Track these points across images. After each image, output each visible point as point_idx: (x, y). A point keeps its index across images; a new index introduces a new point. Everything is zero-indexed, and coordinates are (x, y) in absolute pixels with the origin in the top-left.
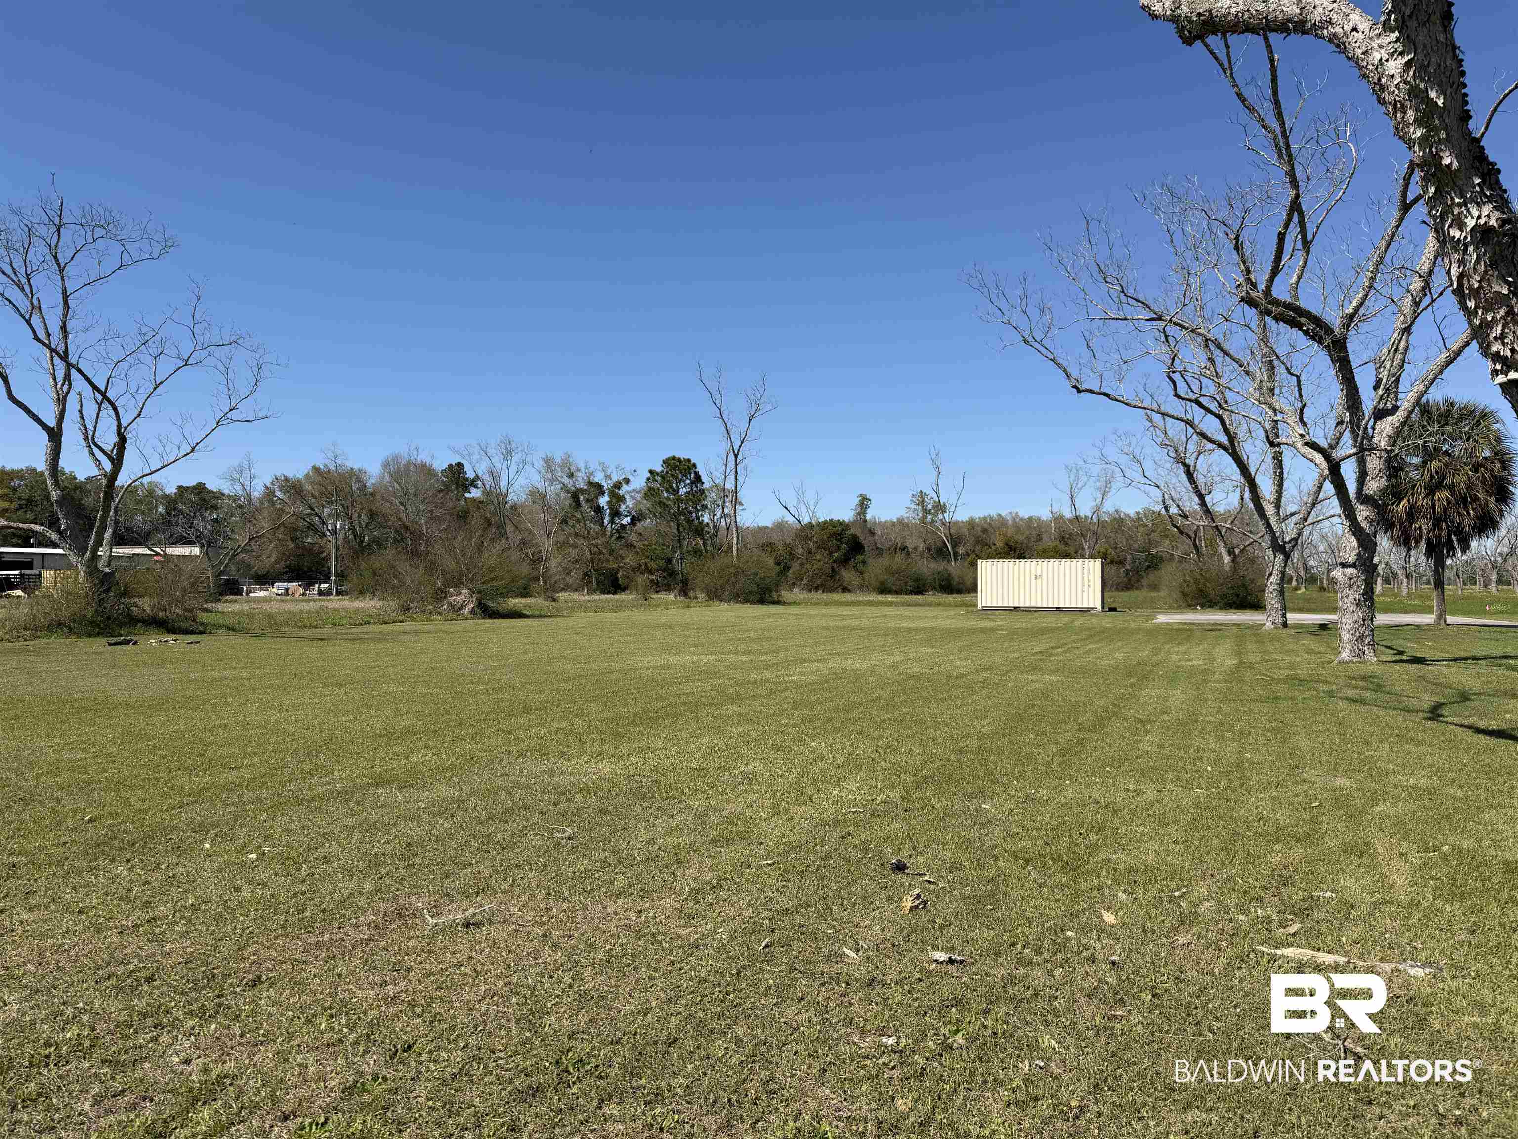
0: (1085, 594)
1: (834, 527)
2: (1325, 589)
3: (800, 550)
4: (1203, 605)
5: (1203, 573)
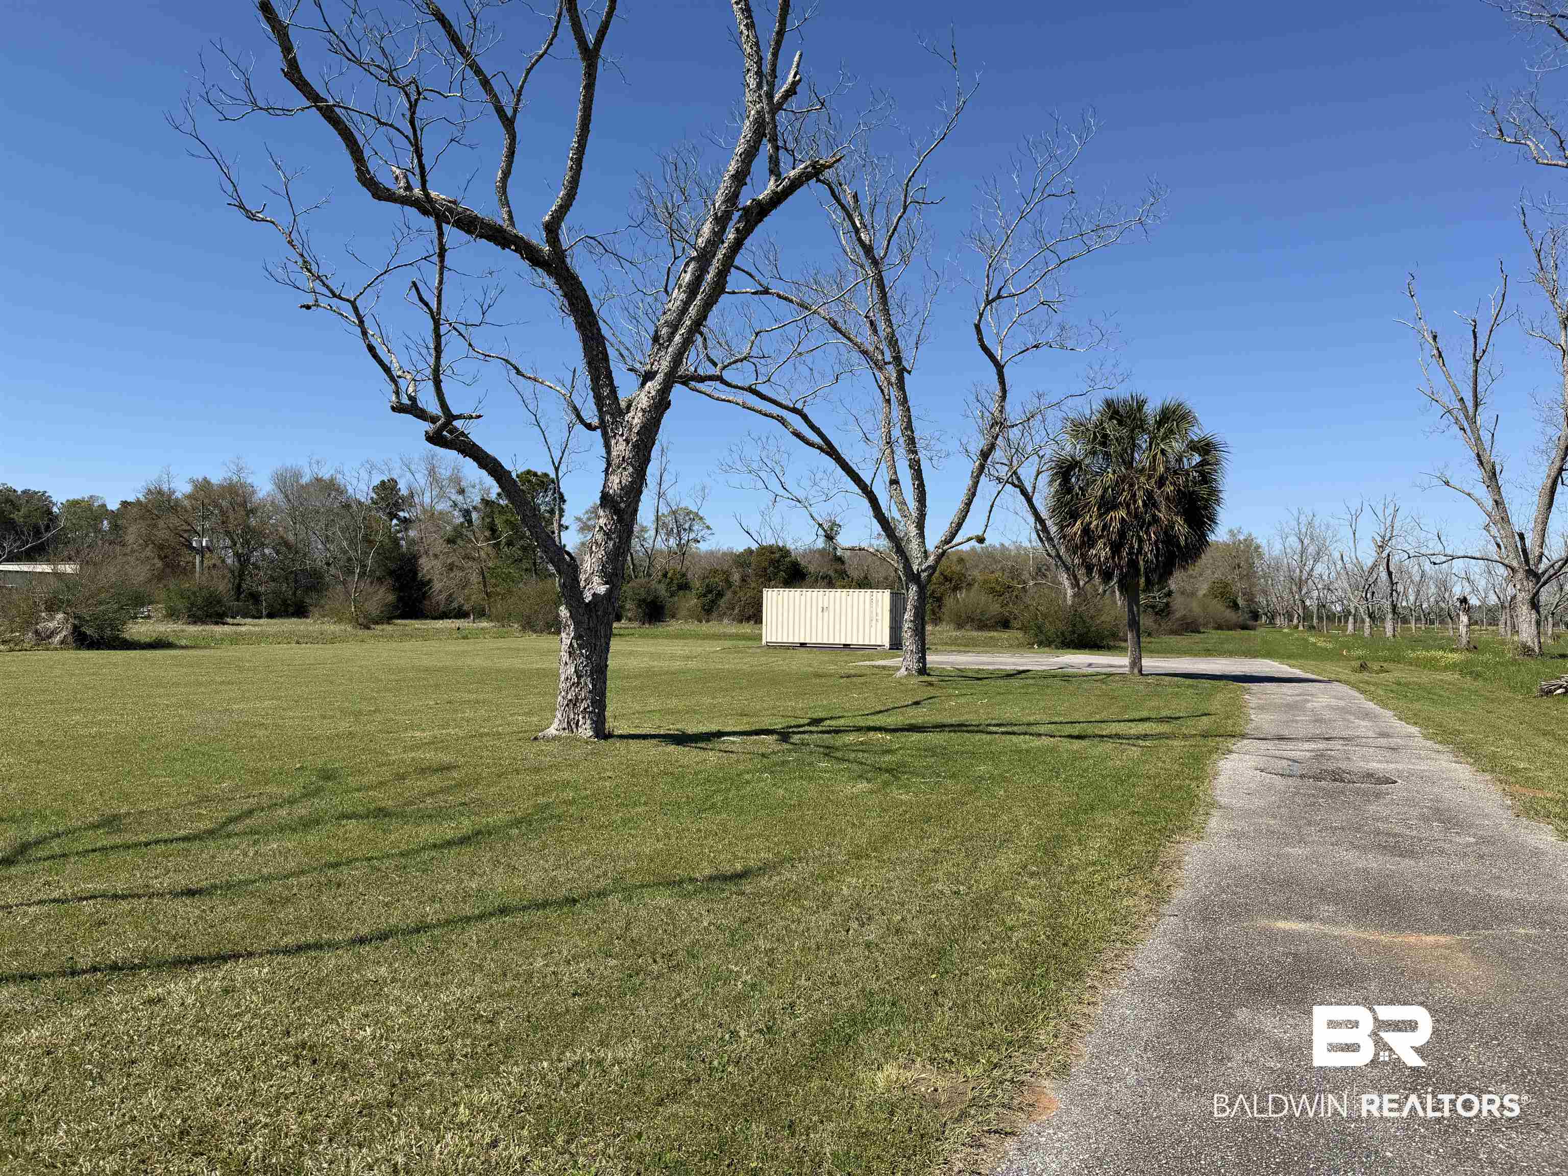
0: (873, 630)
1: (773, 553)
2: (1314, 627)
3: (736, 577)
4: (1040, 644)
5: (1039, 608)
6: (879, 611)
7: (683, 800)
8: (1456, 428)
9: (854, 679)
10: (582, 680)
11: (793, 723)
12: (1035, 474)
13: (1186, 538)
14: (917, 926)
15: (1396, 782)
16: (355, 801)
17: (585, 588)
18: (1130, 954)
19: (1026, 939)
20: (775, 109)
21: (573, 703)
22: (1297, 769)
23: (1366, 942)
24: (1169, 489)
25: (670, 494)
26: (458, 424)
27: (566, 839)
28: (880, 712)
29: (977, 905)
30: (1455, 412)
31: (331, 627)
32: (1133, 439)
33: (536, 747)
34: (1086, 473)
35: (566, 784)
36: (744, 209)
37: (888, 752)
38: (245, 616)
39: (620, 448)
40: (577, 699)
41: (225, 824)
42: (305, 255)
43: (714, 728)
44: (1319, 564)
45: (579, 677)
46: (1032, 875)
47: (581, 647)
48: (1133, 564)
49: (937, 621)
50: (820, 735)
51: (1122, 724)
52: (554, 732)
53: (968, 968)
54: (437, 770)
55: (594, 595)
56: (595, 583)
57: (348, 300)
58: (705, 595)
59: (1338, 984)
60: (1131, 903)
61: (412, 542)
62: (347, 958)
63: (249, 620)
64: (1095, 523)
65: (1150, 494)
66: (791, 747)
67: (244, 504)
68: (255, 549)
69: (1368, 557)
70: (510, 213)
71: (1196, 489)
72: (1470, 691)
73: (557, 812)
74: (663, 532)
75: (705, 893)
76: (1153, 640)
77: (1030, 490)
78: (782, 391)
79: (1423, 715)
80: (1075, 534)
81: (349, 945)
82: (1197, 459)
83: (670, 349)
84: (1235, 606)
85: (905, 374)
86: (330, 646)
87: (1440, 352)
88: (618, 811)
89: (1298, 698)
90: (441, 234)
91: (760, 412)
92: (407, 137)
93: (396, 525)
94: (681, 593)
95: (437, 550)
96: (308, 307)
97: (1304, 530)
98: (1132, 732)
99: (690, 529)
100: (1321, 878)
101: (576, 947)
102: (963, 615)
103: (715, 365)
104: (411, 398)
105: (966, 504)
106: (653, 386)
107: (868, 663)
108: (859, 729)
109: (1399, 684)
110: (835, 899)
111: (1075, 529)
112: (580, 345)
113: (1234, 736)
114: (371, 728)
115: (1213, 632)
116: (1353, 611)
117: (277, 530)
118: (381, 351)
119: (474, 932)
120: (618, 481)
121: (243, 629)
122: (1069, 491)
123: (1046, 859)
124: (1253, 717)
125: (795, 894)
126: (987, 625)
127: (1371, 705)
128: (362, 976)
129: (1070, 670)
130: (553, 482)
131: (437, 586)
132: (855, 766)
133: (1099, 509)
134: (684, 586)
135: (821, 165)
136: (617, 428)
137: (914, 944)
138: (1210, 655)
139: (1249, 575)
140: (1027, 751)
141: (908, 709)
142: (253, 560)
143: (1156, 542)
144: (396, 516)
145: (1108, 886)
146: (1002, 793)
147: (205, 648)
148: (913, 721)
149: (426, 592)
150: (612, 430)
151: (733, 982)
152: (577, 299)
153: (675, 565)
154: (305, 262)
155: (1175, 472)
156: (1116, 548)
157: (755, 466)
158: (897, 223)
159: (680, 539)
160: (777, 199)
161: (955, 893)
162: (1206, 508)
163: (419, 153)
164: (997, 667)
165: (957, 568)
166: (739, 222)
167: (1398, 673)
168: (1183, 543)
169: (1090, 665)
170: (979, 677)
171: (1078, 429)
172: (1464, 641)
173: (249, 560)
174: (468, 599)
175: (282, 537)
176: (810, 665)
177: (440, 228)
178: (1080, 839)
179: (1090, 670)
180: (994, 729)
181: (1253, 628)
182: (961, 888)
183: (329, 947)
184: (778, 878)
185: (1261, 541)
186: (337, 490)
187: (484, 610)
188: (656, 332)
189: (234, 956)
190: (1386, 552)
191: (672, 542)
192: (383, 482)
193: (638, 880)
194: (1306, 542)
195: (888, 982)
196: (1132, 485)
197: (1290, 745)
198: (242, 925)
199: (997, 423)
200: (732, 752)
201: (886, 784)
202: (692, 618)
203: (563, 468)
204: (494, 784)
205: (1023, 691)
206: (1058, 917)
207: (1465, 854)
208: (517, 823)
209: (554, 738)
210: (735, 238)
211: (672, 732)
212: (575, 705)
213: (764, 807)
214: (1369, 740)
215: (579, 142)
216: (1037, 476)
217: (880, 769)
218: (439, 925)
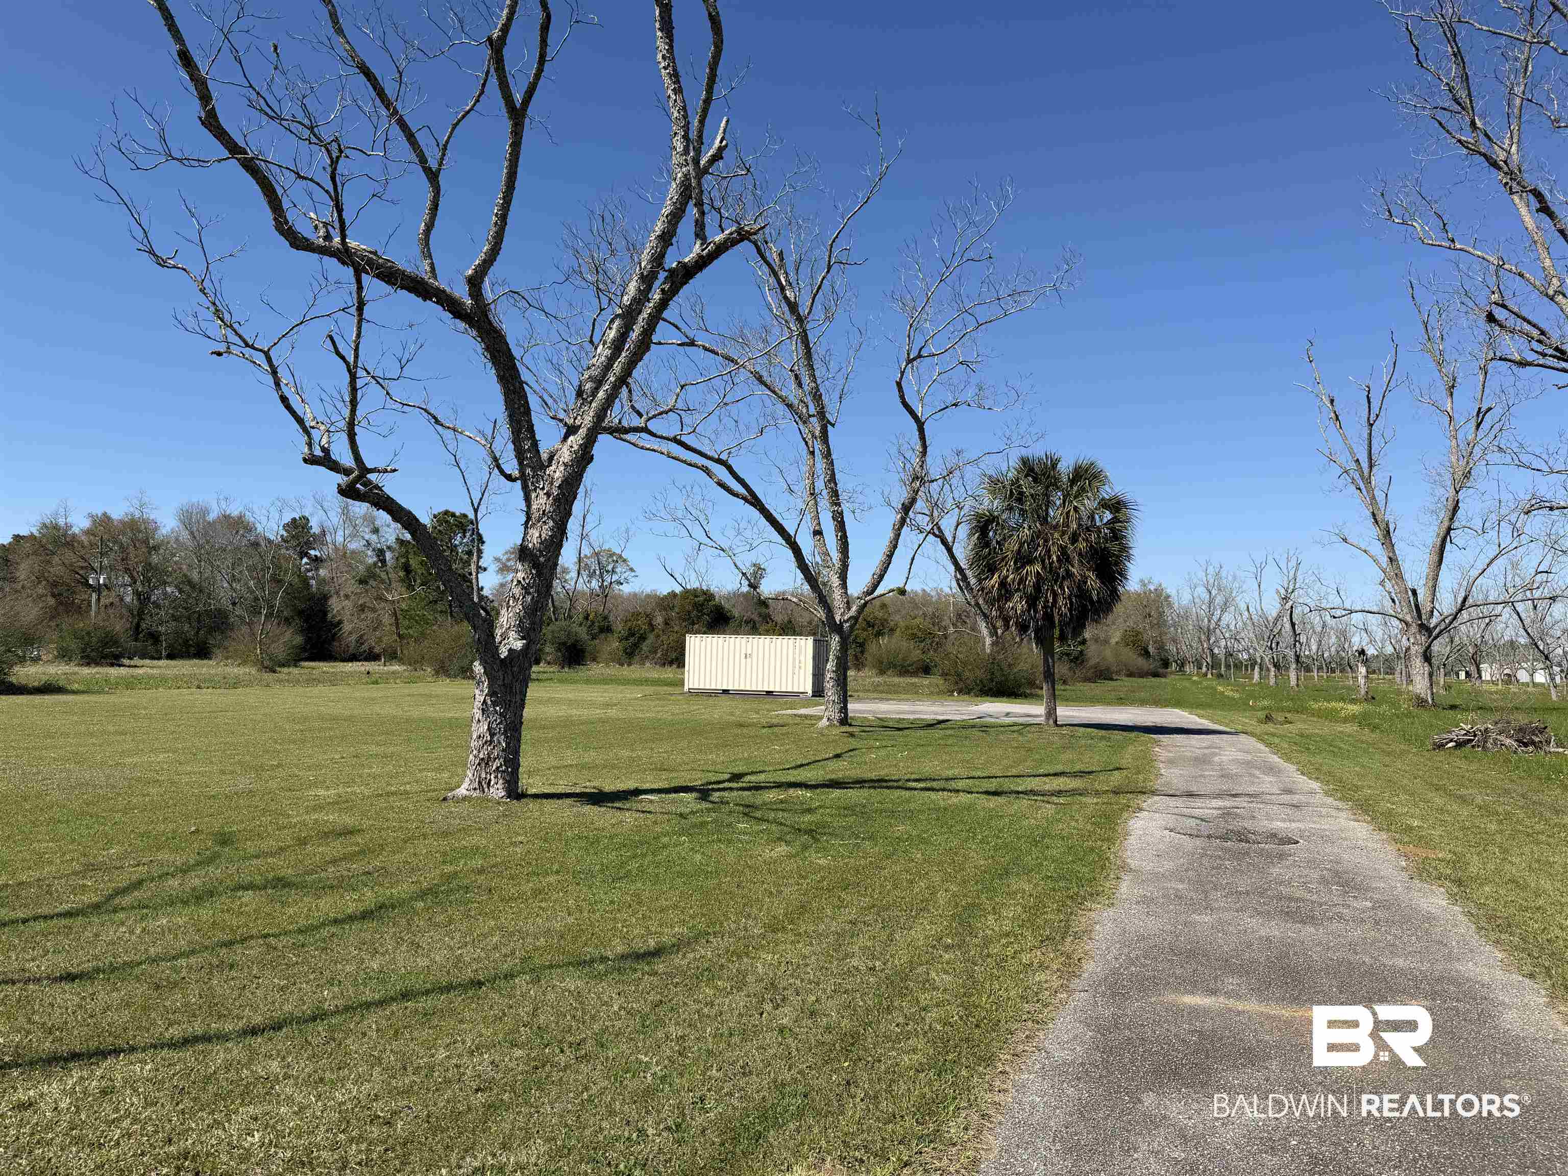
0: (796, 677)
1: (696, 596)
2: (1222, 676)
3: (659, 620)
4: (960, 692)
5: (959, 656)
6: (802, 658)
7: (597, 867)
8: (1353, 488)
9: (776, 729)
10: (495, 739)
11: (713, 779)
12: (955, 524)
13: (1098, 593)
14: (831, 1007)
15: (1298, 842)
16: (250, 871)
17: (500, 643)
18: (1041, 1034)
19: (939, 1021)
20: (701, 172)
21: (485, 762)
22: (1205, 829)
23: (1269, 1017)
24: (1082, 545)
25: (593, 537)
26: (372, 477)
27: (473, 913)
28: (802, 765)
29: (892, 982)
30: (1351, 472)
31: (235, 670)
32: (1047, 495)
33: (444, 808)
34: (1003, 528)
35: (475, 850)
36: (669, 271)
37: (809, 811)
38: (143, 657)
39: (540, 502)
40: (489, 757)
41: (110, 897)
42: (217, 303)
43: (631, 785)
44: (1226, 614)
45: (492, 735)
46: (947, 948)
47: (494, 704)
48: (1048, 617)
49: (859, 666)
50: (740, 792)
51: (1037, 779)
52: (465, 792)
53: (881, 1053)
54: (340, 835)
55: (510, 650)
56: (511, 639)
57: (261, 350)
58: (627, 639)
59: (1241, 1064)
60: (1043, 977)
61: (322, 582)
62: (236, 1051)
63: (147, 662)
64: (1011, 577)
65: (1063, 549)
66: (711, 806)
67: (146, 542)
68: (156, 588)
69: (1272, 608)
70: (432, 266)
71: (1107, 545)
72: (1368, 743)
73: (466, 882)
74: (585, 574)
75: (615, 974)
76: (1068, 687)
77: (950, 539)
78: (707, 441)
79: (1325, 768)
80: (993, 587)
81: (240, 1036)
82: (1108, 516)
83: (594, 405)
84: (1146, 653)
85: (829, 427)
86: (232, 691)
87: (1337, 416)
88: (528, 881)
89: (1206, 751)
90: (360, 288)
91: (685, 462)
92: (327, 192)
93: (306, 564)
94: (603, 636)
95: (349, 590)
96: (219, 354)
97: (1211, 581)
98: (1047, 787)
99: (613, 571)
100: (1225, 948)
101: (481, 1036)
102: (885, 661)
103: (640, 415)
104: (323, 449)
105: (888, 556)
106: (575, 440)
107: (789, 712)
108: (779, 785)
109: (1302, 735)
110: (750, 979)
111: (992, 582)
112: (501, 398)
113: (1144, 793)
114: (273, 784)
115: (1126, 679)
116: (1259, 661)
117: (181, 569)
118: (295, 402)
119: (372, 1020)
120: (538, 535)
121: (140, 671)
122: (987, 544)
123: (960, 930)
124: (1162, 771)
125: (709, 973)
126: (908, 671)
127: (1275, 759)
128: (252, 1071)
129: (989, 720)
130: (472, 523)
131: (347, 627)
132: (774, 827)
133: (1015, 563)
134: (607, 629)
135: (747, 231)
136: (538, 482)
137: (828, 1029)
138: (1122, 704)
139: (1160, 623)
140: (945, 809)
141: (829, 763)
142: (153, 598)
143: (1070, 598)
144: (306, 554)
145: (1020, 960)
146: (919, 856)
147: (99, 693)
148: (833, 776)
149: (335, 634)
150: (532, 483)
151: (642, 1074)
152: (499, 351)
153: (597, 607)
154: (217, 311)
155: (1088, 529)
156: (1032, 601)
157: (679, 514)
158: (822, 282)
159: (603, 581)
160: (702, 263)
161: (871, 969)
162: (1117, 564)
163: (339, 209)
164: (917, 716)
165: (880, 615)
166: (664, 283)
167: (1300, 725)
168: (1095, 598)
169: (1007, 714)
170: (900, 727)
171: (995, 484)
172: (1363, 692)
173: (149, 599)
174: (380, 640)
175: (185, 576)
176: (732, 714)
177: (359, 281)
178: (994, 908)
179: (1008, 720)
180: (914, 784)
181: (1164, 676)
182: (877, 963)
183: (218, 1038)
184: (691, 955)
185: (1171, 590)
186: (245, 528)
187: (395, 653)
188: (580, 386)
189: (115, 1050)
190: (1290, 603)
191: (595, 584)
192: (294, 520)
193: (547, 959)
194: (1214, 592)
195: (801, 1072)
196: (1046, 541)
197: (1199, 802)
198: (126, 1014)
199: (917, 478)
200: (649, 812)
201: (805, 847)
202: (613, 662)
203: (482, 511)
204: (400, 850)
205: (942, 742)
206: (972, 995)
207: (1363, 921)
208: (422, 895)
209: (465, 798)
210: (660, 299)
211: (588, 790)
212: (487, 764)
213: (680, 874)
214: (1273, 797)
215: (504, 198)
216: (957, 527)
217: (799, 830)
218: (337, 1012)
